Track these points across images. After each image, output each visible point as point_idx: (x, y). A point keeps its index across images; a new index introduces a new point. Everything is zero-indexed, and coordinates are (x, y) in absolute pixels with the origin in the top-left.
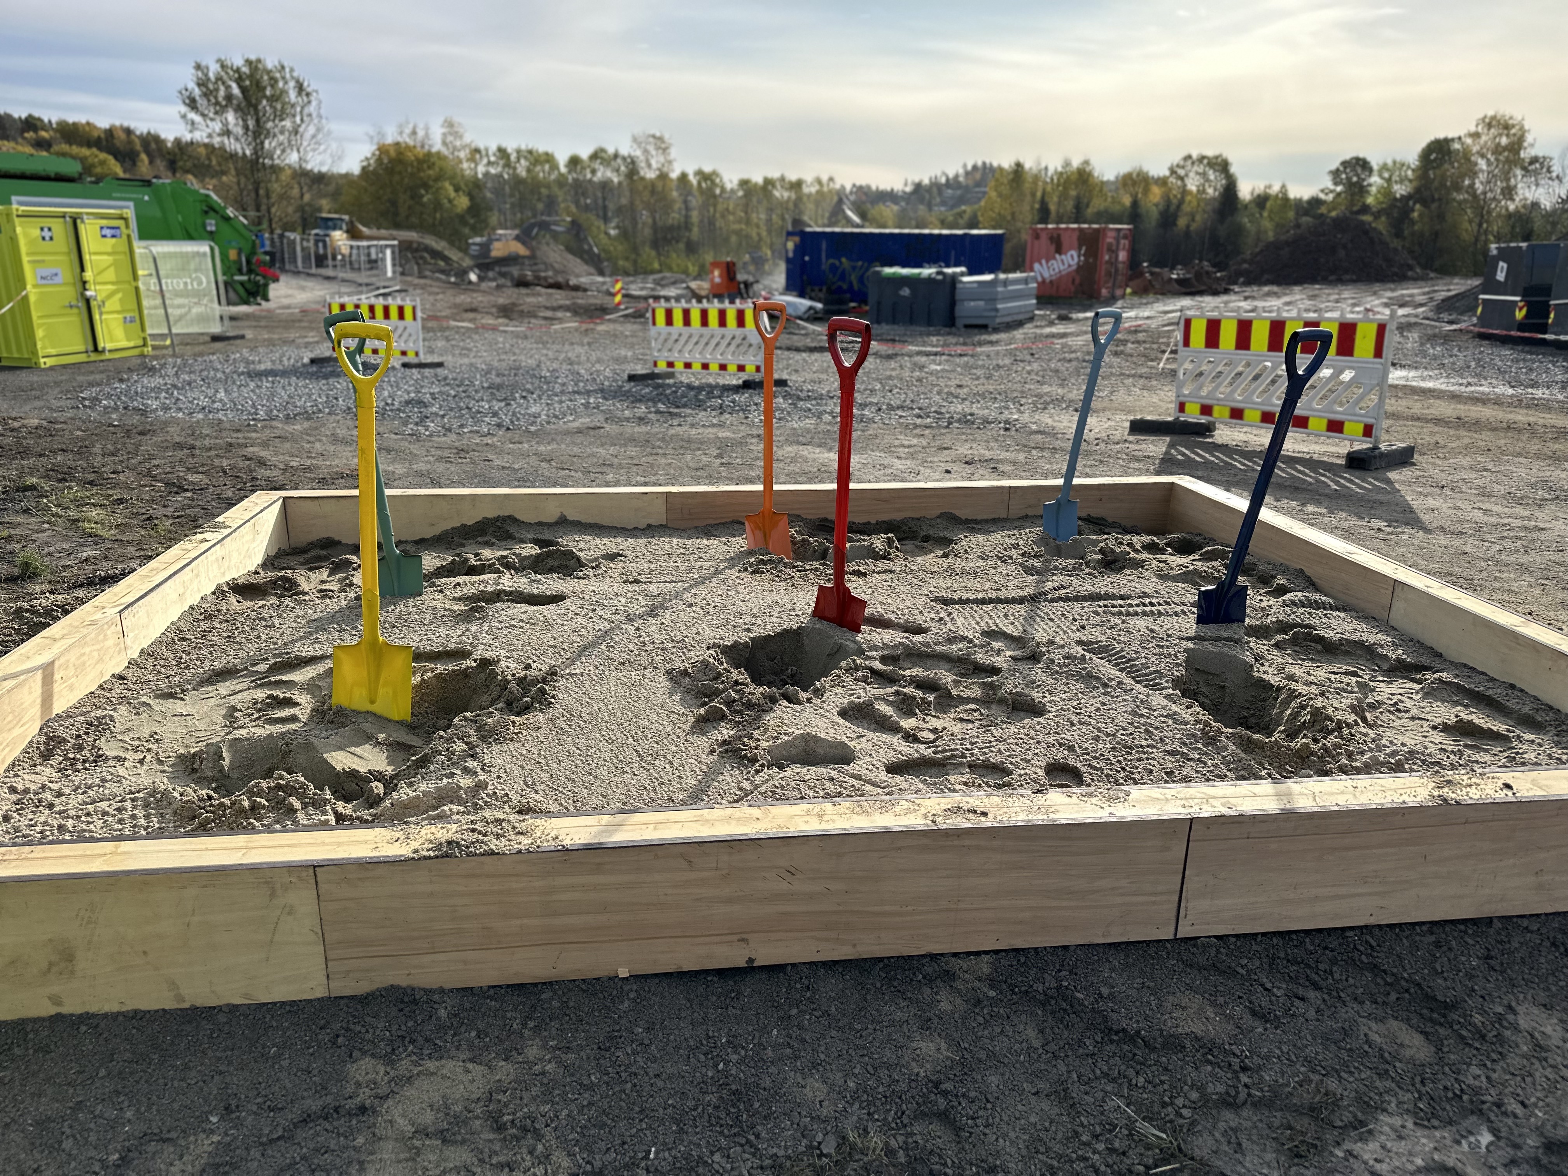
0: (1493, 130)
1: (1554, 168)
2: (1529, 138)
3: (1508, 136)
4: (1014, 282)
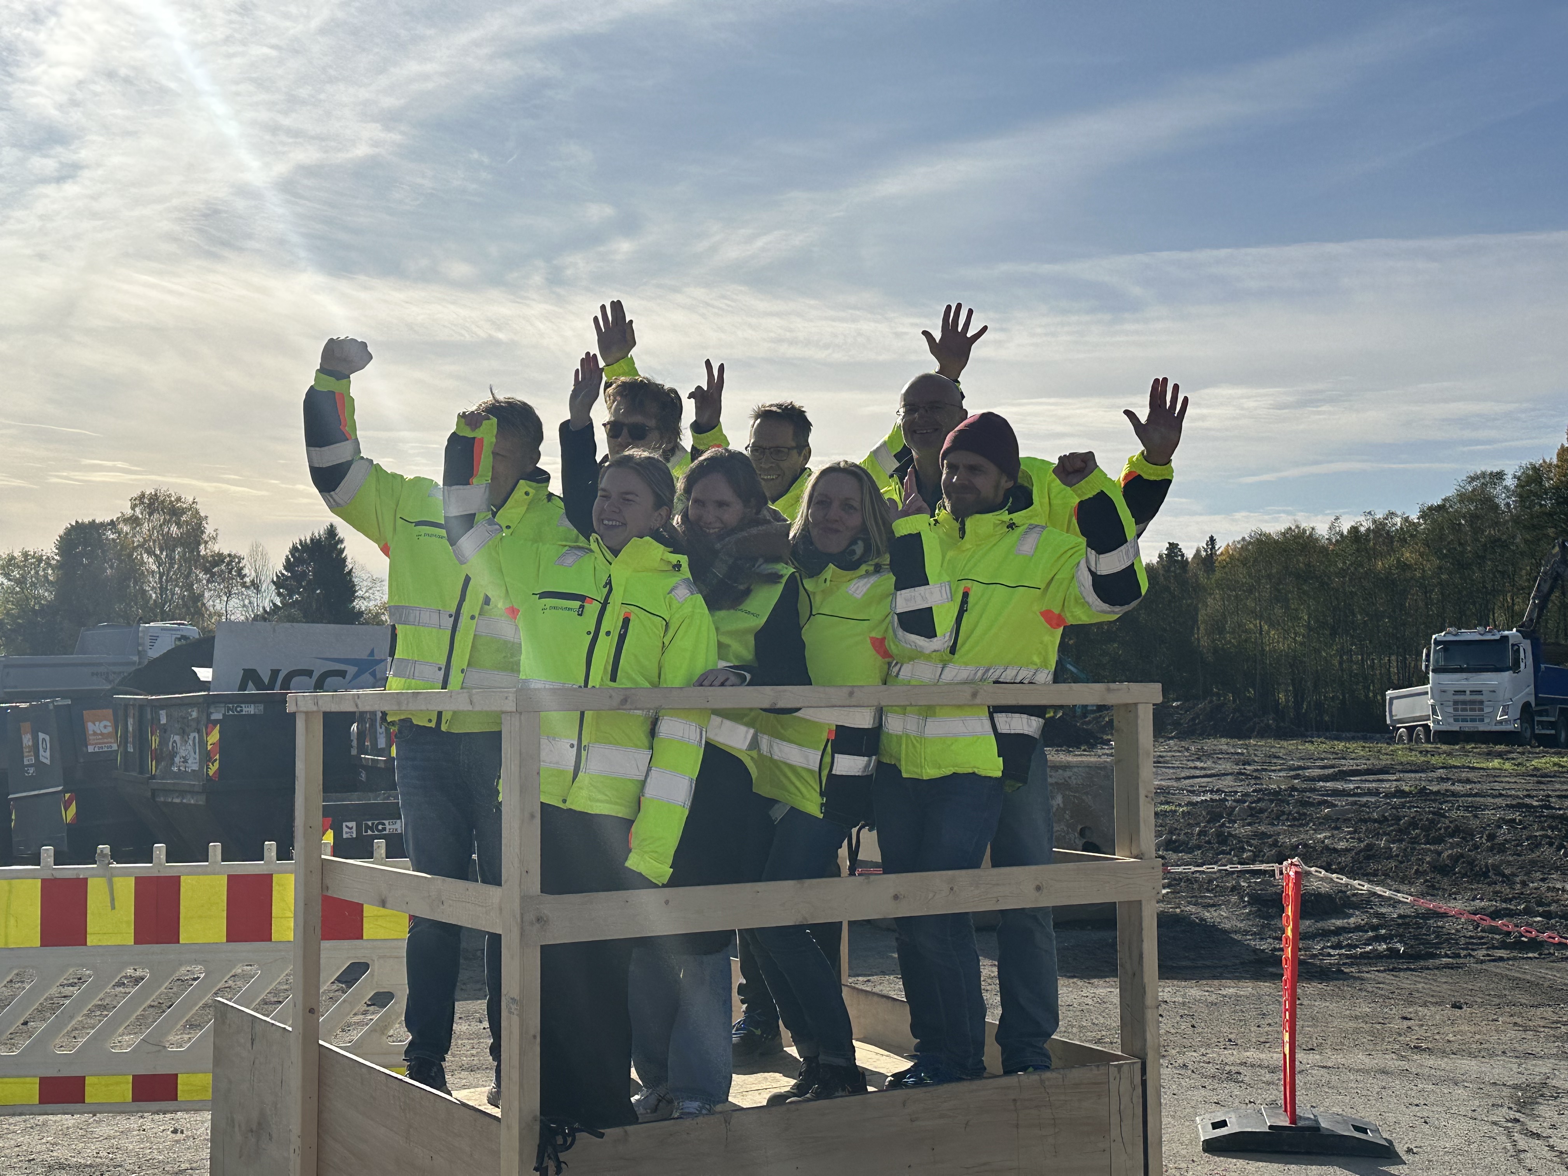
0: (156, 516)
1: (246, 571)
2: (209, 529)
3: (179, 525)
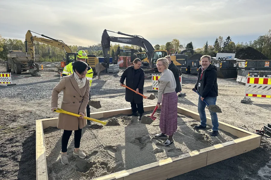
0: (175, 41)
1: (183, 47)
2: (180, 42)
4: (116, 66)
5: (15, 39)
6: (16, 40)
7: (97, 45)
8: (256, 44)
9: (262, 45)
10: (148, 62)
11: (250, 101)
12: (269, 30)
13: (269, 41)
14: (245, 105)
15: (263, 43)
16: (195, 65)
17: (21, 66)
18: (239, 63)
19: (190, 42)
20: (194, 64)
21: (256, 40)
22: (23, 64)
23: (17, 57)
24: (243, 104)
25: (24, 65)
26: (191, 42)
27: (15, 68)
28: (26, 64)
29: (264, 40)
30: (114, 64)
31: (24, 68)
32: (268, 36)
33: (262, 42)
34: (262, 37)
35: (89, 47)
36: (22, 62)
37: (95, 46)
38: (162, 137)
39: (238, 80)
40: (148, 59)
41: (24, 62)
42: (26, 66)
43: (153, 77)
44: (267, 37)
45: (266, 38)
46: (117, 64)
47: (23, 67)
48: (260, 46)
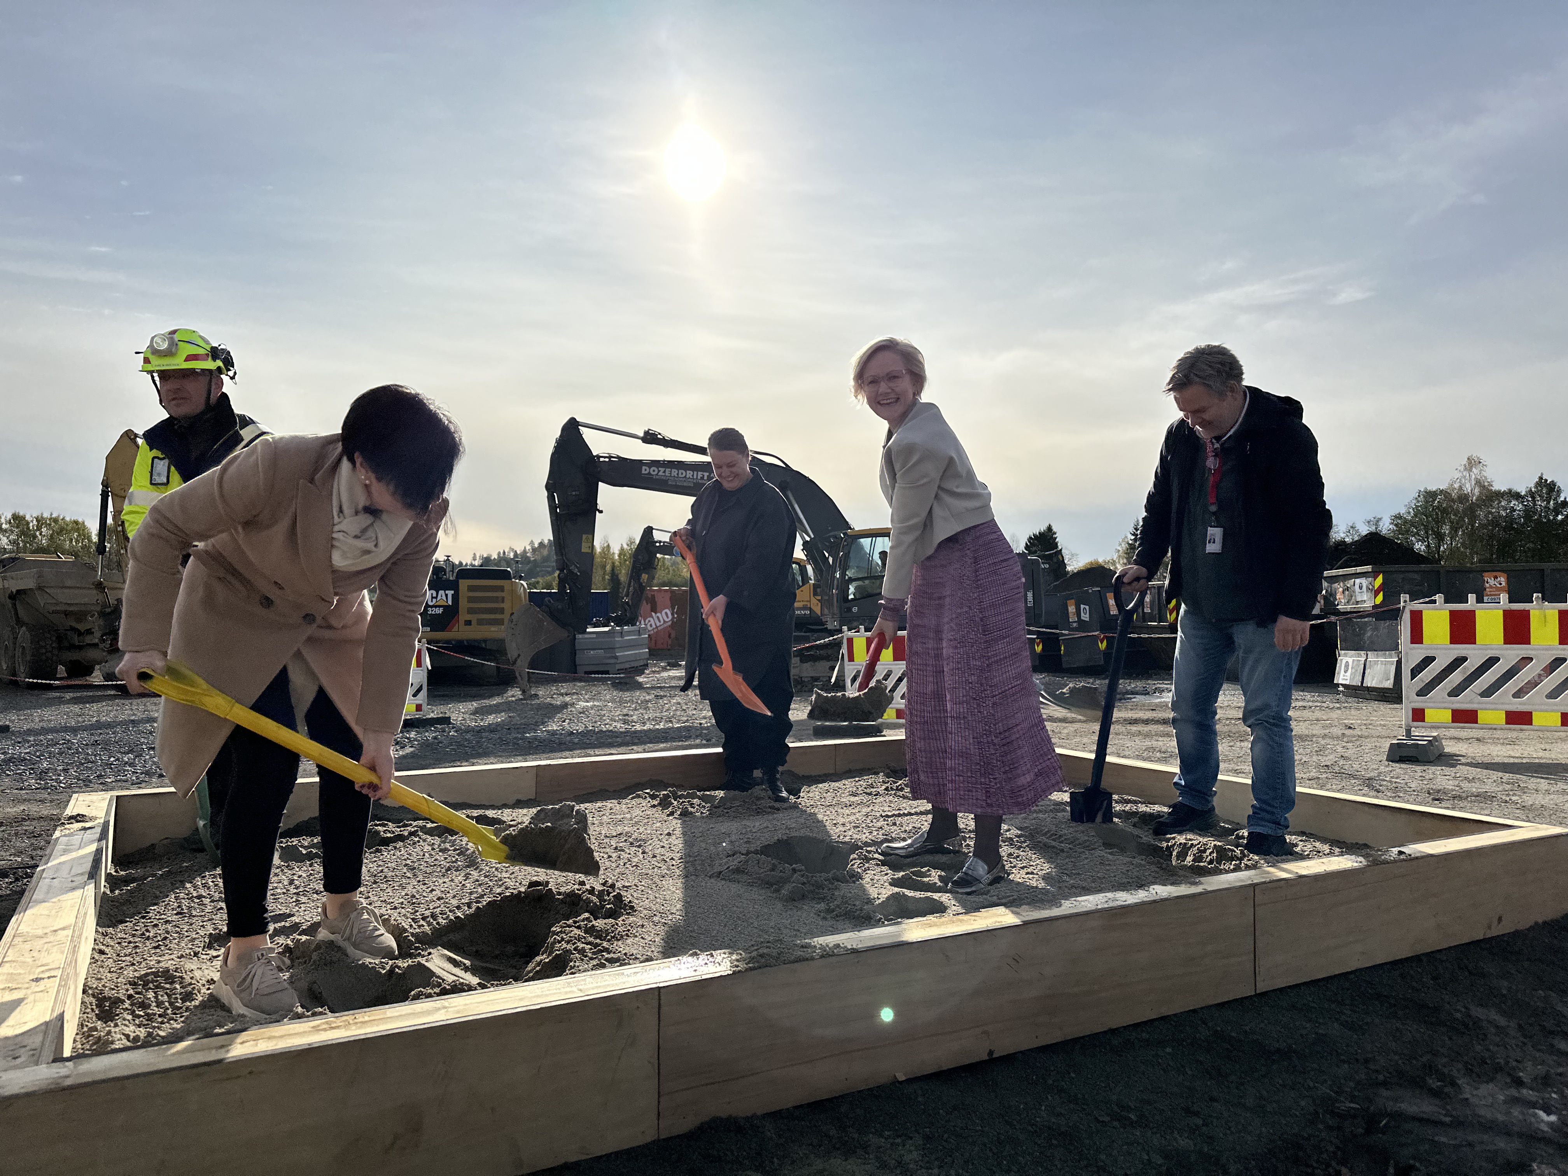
4: (629, 633)
5: (46, 515)
6: (56, 520)
7: (525, 551)
8: (1407, 531)
9: (1440, 538)
10: (817, 610)
11: (1440, 755)
12: (1465, 461)
13: (1473, 517)
14: (1419, 768)
15: (1446, 529)
16: (1085, 617)
17: (59, 639)
18: (1339, 587)
19: (1043, 528)
20: (1079, 615)
21: (1403, 511)
22: (73, 629)
23: (40, 588)
24: (1403, 766)
25: (80, 634)
26: (1050, 528)
27: (19, 652)
28: (89, 632)
29: (1444, 511)
30: (619, 622)
31: (75, 656)
32: (1468, 488)
33: (1439, 522)
34: (1430, 495)
35: (476, 563)
36: (66, 614)
37: (512, 555)
38: (929, 858)
39: (1344, 676)
40: (815, 594)
41: (81, 616)
42: (88, 639)
43: (850, 641)
44: (1463, 498)
45: (1453, 501)
46: (634, 624)
47: (72, 647)
48: (1428, 546)
